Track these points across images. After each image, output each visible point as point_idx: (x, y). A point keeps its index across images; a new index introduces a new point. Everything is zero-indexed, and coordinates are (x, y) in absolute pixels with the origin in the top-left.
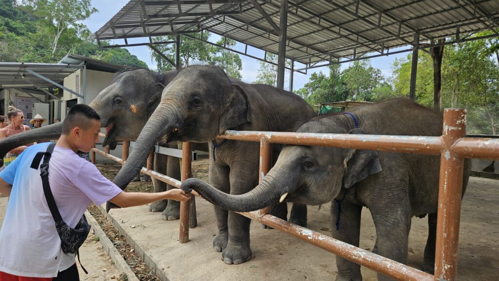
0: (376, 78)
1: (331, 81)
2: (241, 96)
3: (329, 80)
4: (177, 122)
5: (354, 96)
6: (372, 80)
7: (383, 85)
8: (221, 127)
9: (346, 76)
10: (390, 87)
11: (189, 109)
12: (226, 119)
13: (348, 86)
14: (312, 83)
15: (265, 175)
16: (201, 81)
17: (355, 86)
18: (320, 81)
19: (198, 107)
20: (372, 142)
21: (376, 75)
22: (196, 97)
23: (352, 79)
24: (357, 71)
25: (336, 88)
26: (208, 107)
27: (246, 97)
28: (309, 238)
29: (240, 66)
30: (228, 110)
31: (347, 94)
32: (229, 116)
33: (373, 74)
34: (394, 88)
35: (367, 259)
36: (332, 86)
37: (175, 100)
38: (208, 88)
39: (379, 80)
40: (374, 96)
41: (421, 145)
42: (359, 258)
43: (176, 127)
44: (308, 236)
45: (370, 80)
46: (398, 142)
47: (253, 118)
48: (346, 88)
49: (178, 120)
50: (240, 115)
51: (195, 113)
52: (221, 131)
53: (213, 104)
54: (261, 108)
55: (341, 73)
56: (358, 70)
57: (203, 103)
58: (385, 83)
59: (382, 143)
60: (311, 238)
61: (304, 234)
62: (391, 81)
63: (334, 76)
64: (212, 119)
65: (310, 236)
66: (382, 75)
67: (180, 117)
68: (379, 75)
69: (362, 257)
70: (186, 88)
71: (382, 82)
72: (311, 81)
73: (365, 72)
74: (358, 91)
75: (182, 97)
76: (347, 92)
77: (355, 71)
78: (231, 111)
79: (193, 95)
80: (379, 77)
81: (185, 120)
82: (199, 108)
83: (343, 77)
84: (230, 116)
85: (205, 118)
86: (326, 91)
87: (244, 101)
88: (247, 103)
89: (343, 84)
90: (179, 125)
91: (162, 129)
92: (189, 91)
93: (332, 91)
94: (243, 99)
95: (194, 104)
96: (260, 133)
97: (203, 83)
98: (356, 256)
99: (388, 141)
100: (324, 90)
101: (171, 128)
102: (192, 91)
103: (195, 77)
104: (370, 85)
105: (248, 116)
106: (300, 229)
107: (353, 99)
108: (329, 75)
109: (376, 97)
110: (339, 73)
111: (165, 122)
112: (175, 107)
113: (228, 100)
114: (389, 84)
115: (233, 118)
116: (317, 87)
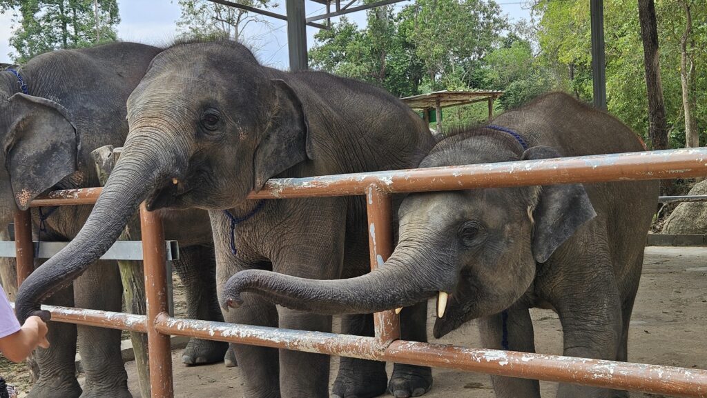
0: (489, 24)
1: (373, 39)
2: (290, 104)
3: (367, 38)
4: (176, 165)
5: (438, 76)
6: (479, 32)
7: (507, 44)
8: (257, 174)
9: (411, 23)
10: (526, 46)
11: (198, 136)
12: (265, 155)
13: (420, 51)
14: (323, 49)
15: (385, 260)
16: (214, 76)
17: (438, 49)
18: (343, 43)
19: (215, 133)
20: (609, 167)
21: (489, 17)
22: (211, 111)
23: (427, 31)
24: (437, 10)
25: (387, 60)
26: (234, 131)
27: (299, 106)
28: (502, 363)
29: (114, 13)
30: (269, 136)
31: (417, 72)
32: (270, 148)
33: (481, 16)
34: (536, 48)
35: (622, 372)
36: (377, 53)
37: (167, 118)
38: (230, 90)
39: (496, 30)
40: (491, 73)
41: (695, 162)
42: (606, 375)
43: (176, 176)
44: (498, 361)
45: (474, 31)
46: (655, 161)
47: (316, 150)
48: (415, 57)
49: (178, 161)
50: (290, 146)
51: (207, 145)
52: (259, 182)
53: (243, 124)
54: (327, 124)
55: (396, 16)
56: (441, 7)
57: (224, 124)
58: (513, 37)
59: (627, 166)
60: (506, 363)
61: (488, 359)
62: (527, 31)
63: (377, 26)
64: (241, 156)
65: (504, 360)
66: (501, 15)
67: (182, 154)
68: (495, 15)
69: (612, 372)
70: (188, 93)
71: (504, 34)
72: (321, 44)
73: (459, 11)
74: (446, 62)
75: (181, 111)
76: (419, 67)
77: (434, 8)
78: (273, 137)
79: (205, 106)
80: (496, 21)
81: (192, 160)
82: (217, 134)
83: (403, 28)
84: (273, 149)
85: (229, 154)
86: (364, 67)
87: (296, 116)
88: (303, 120)
89: (407, 45)
90: (181, 170)
91: (147, 177)
92: (196, 100)
93: (379, 68)
94: (294, 110)
95: (206, 125)
96: (361, 177)
97: (220, 79)
98: (600, 374)
99: (637, 162)
100: (358, 64)
101: (166, 177)
102: (203, 99)
103: (200, 68)
104: (474, 44)
105: (307, 147)
106: (477, 352)
107: (435, 87)
108: (366, 23)
109: (496, 76)
110: (391, 17)
111: (151, 164)
112: (169, 133)
113: (269, 114)
114: (523, 38)
115: (277, 152)
116: (337, 60)
